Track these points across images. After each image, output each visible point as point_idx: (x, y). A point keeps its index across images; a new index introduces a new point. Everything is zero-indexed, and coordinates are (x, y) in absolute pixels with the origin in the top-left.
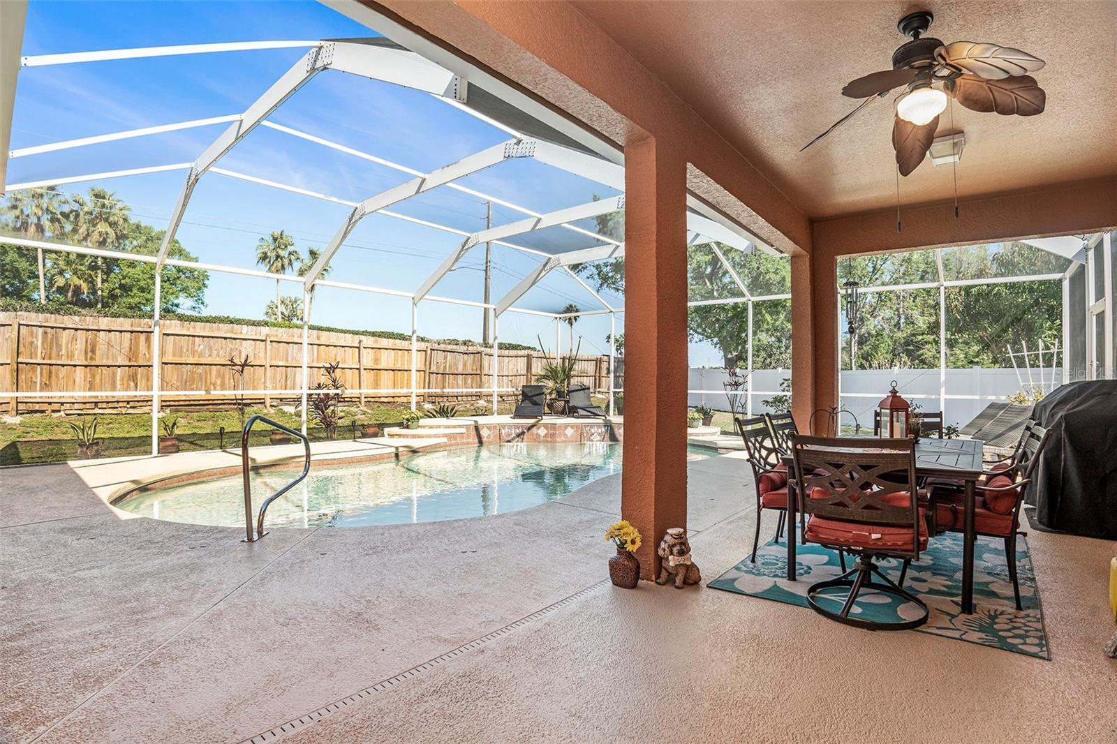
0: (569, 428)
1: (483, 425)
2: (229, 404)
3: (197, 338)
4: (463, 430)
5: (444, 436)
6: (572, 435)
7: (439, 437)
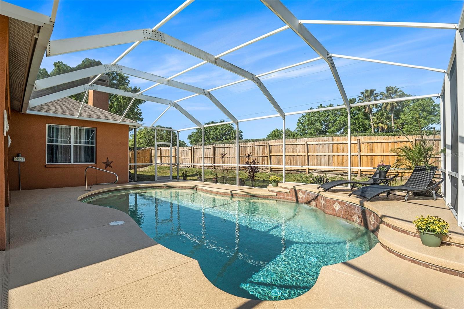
0: (337, 204)
1: (299, 190)
2: (294, 171)
3: (280, 146)
4: (288, 191)
5: (275, 192)
6: (339, 210)
7: (273, 192)
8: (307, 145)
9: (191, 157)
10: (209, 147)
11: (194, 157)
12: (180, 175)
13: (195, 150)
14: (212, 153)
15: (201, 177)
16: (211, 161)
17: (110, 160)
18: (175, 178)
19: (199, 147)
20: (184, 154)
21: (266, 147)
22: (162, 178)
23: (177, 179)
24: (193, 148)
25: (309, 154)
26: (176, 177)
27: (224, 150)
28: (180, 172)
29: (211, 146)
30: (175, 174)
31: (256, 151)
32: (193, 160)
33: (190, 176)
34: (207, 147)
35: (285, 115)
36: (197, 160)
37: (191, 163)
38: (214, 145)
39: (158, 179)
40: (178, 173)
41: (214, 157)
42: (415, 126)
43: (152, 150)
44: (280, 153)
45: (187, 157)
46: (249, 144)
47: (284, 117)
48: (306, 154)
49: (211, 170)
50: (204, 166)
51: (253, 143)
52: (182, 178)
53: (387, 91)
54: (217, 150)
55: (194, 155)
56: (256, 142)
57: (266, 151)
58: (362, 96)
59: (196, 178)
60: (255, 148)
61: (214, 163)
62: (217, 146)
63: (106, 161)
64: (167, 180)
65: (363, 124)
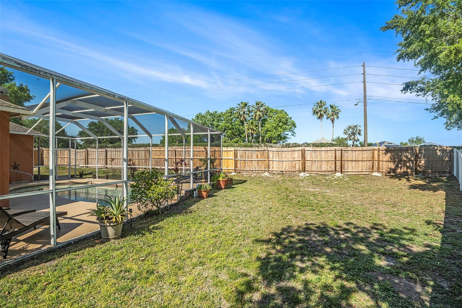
8: (175, 151)
9: (85, 158)
10: (102, 150)
11: (88, 158)
12: (77, 174)
13: (89, 152)
14: (104, 155)
15: (95, 175)
16: (103, 162)
17: (17, 164)
18: (73, 177)
19: (93, 150)
20: (78, 156)
21: (148, 152)
22: (62, 177)
23: (74, 177)
24: (88, 151)
25: (176, 157)
26: (74, 175)
27: (115, 153)
28: (77, 172)
29: (104, 150)
30: (73, 173)
31: (140, 155)
32: (87, 161)
33: (86, 174)
34: (100, 150)
35: (152, 136)
36: (91, 161)
37: (86, 164)
38: (106, 149)
39: (58, 178)
40: (75, 173)
41: (107, 159)
42: (274, 133)
43: (43, 150)
44: (157, 156)
45: (81, 158)
46: (135, 149)
47: (151, 137)
48: (174, 157)
49: (103, 169)
50: (98, 167)
51: (138, 148)
52: (79, 176)
53: (257, 104)
54: (109, 153)
55: (88, 156)
56: (140, 148)
57: (147, 155)
58: (239, 107)
59: (91, 176)
60: (139, 152)
61: (106, 164)
62: (109, 150)
63: (14, 165)
64: (66, 178)
65: (239, 130)
